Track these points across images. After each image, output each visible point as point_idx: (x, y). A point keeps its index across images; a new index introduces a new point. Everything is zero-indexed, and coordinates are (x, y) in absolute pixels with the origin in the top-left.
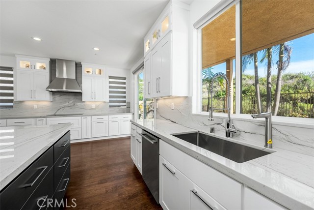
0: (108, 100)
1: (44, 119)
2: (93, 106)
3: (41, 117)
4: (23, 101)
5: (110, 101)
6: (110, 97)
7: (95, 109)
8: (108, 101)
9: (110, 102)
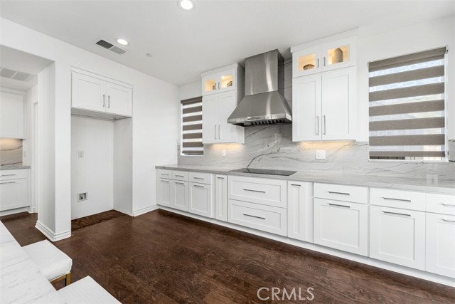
0: (364, 135)
1: (224, 176)
2: (321, 154)
3: (221, 173)
4: (212, 145)
5: (371, 138)
6: (373, 126)
7: (324, 161)
8: (367, 140)
9: (374, 141)
